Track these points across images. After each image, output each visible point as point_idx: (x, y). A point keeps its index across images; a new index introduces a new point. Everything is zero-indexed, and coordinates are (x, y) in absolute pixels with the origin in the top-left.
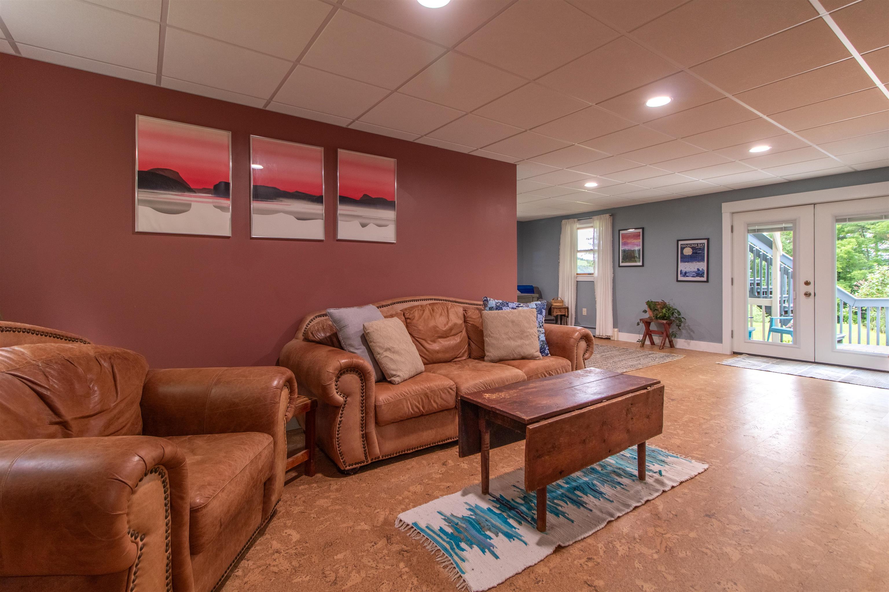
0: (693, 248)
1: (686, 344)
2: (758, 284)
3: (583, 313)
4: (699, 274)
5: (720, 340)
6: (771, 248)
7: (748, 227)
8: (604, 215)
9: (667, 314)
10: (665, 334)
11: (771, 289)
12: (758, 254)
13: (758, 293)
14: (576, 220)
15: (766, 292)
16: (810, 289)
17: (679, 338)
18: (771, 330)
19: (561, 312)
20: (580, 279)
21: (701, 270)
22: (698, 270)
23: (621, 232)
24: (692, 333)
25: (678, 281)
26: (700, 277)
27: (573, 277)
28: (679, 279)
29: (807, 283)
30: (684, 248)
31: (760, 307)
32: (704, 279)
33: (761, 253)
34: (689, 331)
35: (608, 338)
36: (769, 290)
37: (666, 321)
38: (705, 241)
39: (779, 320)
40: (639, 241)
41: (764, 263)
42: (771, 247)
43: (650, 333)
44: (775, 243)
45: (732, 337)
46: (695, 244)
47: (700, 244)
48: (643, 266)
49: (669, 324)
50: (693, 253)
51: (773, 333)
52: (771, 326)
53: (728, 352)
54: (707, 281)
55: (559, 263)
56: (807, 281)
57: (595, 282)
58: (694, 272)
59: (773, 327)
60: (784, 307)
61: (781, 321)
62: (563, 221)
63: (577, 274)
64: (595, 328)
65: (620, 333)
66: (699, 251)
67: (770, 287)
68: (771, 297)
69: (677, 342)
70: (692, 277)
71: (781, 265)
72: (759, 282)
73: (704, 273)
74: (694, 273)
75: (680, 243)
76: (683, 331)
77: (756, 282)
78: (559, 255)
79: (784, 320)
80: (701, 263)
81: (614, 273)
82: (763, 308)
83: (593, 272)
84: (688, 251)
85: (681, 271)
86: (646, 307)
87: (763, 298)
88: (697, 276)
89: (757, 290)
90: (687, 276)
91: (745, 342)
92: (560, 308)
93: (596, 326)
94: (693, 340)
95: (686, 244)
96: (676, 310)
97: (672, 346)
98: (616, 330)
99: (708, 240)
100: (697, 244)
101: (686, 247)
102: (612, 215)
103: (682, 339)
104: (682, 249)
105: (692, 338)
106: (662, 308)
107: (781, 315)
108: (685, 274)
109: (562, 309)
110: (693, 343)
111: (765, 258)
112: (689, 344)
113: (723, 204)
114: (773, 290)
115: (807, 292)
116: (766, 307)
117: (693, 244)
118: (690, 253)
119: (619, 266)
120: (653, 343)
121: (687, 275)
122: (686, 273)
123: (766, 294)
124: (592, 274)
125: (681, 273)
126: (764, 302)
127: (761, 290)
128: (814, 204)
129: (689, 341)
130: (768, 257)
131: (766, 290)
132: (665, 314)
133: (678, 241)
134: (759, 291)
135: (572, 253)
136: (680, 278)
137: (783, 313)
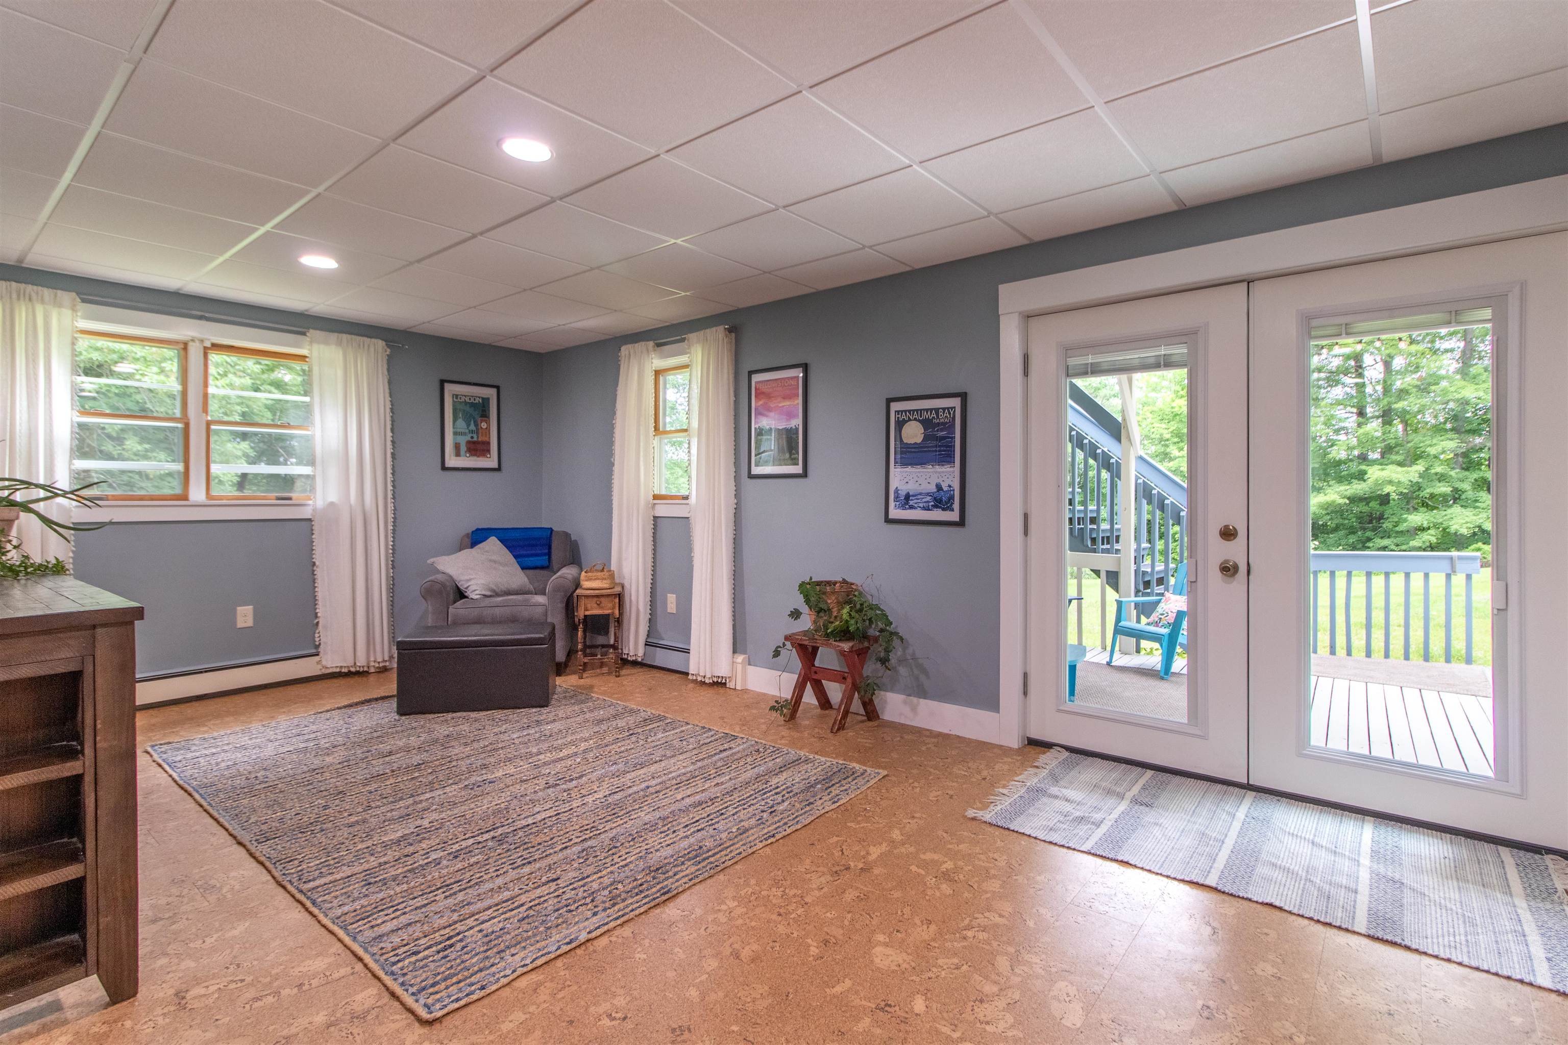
0: (926, 423)
1: (906, 710)
2: (1093, 520)
3: (669, 606)
4: (941, 501)
5: (991, 702)
6: (1119, 440)
7: (1067, 357)
8: (714, 329)
9: (852, 622)
10: (849, 680)
11: (1118, 530)
12: (1092, 451)
13: (1094, 540)
14: (651, 344)
15: (1108, 538)
16: (1234, 551)
17: (892, 690)
18: (1118, 631)
19: (602, 608)
20: (663, 510)
21: (945, 489)
22: (939, 488)
23: (756, 378)
24: (922, 678)
25: (888, 520)
26: (944, 509)
27: (642, 503)
28: (891, 516)
29: (1228, 534)
30: (904, 422)
31: (1097, 572)
32: (954, 516)
33: (1099, 451)
34: (916, 672)
35: (719, 684)
36: (1115, 534)
37: (851, 644)
38: (955, 402)
39: (1133, 604)
40: (796, 402)
41: (1105, 475)
42: (1118, 438)
43: (816, 677)
44: (1126, 427)
45: (1025, 693)
46: (931, 410)
47: (944, 409)
48: (805, 475)
49: (862, 653)
50: (926, 438)
51: (1123, 637)
52: (1118, 619)
53: (1013, 741)
54: (961, 523)
55: (613, 465)
56: (1226, 527)
57: (692, 521)
58: (928, 494)
59: (1123, 623)
60: (1144, 573)
61: (1137, 605)
62: (623, 348)
63: (656, 497)
64: (687, 651)
65: (751, 669)
66: (942, 430)
67: (1116, 526)
68: (1118, 551)
69: (885, 702)
70: (924, 509)
71: (1137, 478)
72: (1095, 515)
73: (952, 498)
74: (928, 498)
75: (895, 407)
76: (903, 671)
77: (1089, 515)
78: (612, 443)
79: (1143, 604)
80: (946, 469)
81: (737, 495)
82: (1103, 574)
83: (684, 492)
84: (914, 433)
85: (897, 491)
86: (798, 602)
87: (1104, 551)
88: (935, 506)
89: (1091, 534)
90: (912, 507)
91: (1059, 711)
92: (597, 596)
93: (689, 644)
94: (925, 698)
95: (910, 411)
96: (879, 609)
97: (871, 713)
98: (740, 658)
99: (963, 396)
100: (937, 410)
101: (910, 420)
102: (733, 330)
103: (898, 692)
104: (900, 424)
105: (922, 692)
106: (841, 605)
107: (1137, 592)
108: (906, 501)
109: (602, 599)
110: (926, 705)
111: (1106, 463)
112: (914, 709)
113: (1000, 286)
114: (1122, 534)
115: (1226, 561)
116: (1107, 572)
117: (927, 410)
118: (919, 439)
119: (751, 477)
120: (825, 703)
121: (911, 503)
122: (908, 497)
123: (1108, 543)
124: (686, 498)
125: (897, 498)
126: (1104, 561)
127: (1098, 534)
128: (1249, 282)
129: (915, 700)
130: (1112, 461)
131: (1108, 534)
132: (847, 621)
133: (889, 401)
134: (1094, 536)
135: (642, 438)
136: (895, 513)
137: (1141, 588)
